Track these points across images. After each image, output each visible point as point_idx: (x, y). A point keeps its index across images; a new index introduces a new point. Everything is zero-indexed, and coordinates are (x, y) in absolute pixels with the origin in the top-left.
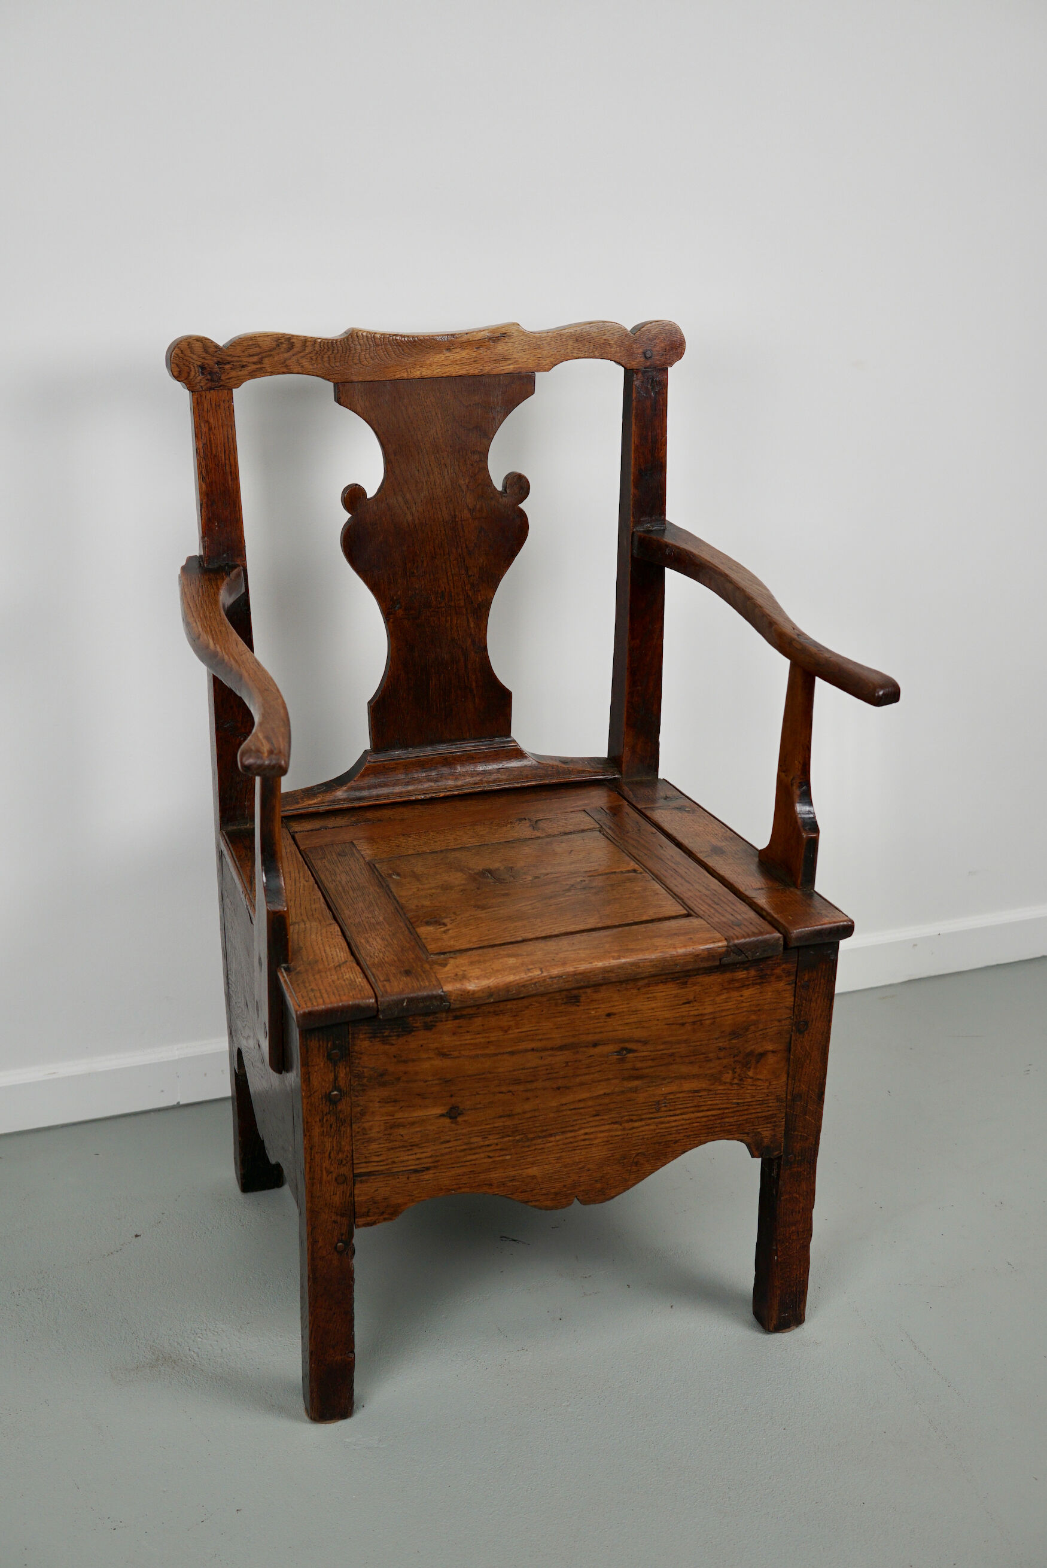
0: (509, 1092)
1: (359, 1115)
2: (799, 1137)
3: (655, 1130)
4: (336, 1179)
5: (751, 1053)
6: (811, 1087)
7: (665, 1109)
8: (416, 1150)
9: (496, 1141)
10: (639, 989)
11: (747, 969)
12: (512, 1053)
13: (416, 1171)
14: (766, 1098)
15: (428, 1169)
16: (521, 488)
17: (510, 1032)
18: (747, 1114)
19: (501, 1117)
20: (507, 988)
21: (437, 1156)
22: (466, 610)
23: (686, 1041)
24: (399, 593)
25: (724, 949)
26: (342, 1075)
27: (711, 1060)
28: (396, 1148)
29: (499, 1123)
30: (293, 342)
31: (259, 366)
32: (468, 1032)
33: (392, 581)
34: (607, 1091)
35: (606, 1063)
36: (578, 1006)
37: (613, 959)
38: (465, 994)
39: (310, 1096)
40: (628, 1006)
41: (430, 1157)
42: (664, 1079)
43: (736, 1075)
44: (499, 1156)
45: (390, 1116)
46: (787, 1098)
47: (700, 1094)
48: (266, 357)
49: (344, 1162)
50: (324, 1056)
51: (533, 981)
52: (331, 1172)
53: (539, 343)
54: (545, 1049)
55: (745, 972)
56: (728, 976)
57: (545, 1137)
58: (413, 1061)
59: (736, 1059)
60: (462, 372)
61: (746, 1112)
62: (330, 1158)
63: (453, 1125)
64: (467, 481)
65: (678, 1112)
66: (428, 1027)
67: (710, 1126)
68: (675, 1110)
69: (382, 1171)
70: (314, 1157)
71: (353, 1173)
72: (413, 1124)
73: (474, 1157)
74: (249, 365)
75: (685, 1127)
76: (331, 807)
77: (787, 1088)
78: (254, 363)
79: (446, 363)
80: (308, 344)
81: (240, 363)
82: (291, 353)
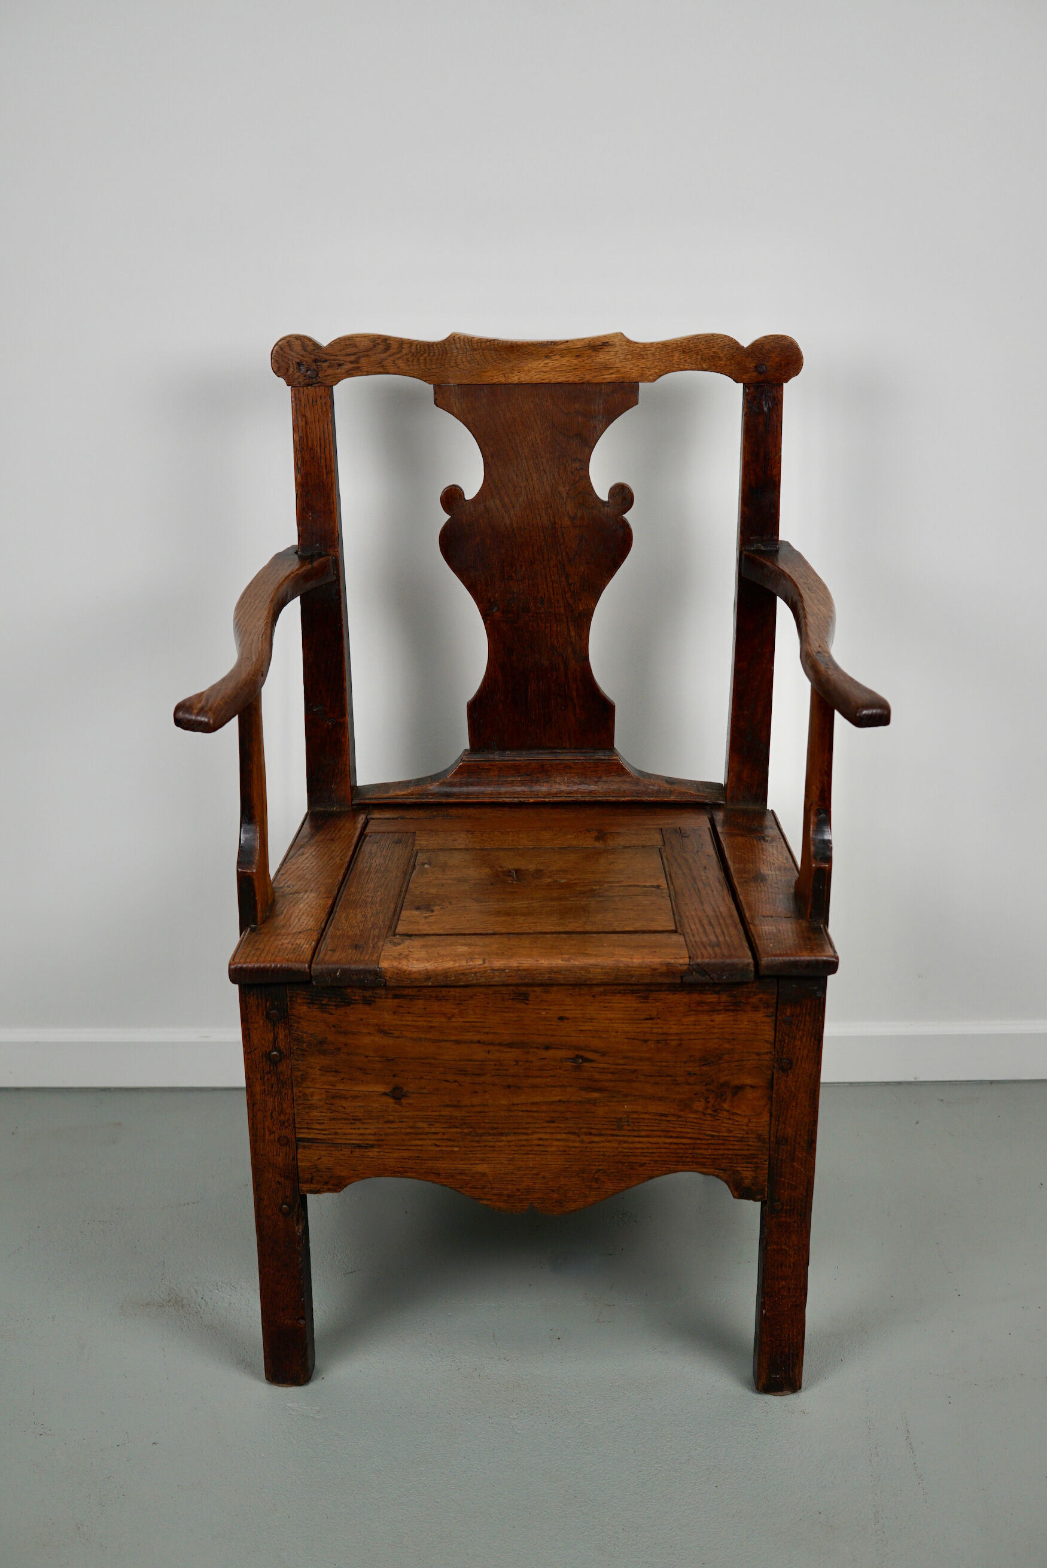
0: (455, 1081)
1: (299, 1079)
2: (786, 1184)
3: (618, 1148)
4: (279, 1140)
5: (725, 1084)
6: (798, 1132)
7: (627, 1128)
8: (358, 1125)
9: (443, 1130)
10: (594, 996)
11: (717, 993)
12: (458, 1042)
13: (359, 1146)
14: (746, 1136)
15: (372, 1146)
16: (624, 499)
17: (453, 1020)
18: (725, 1150)
19: (448, 1106)
20: (446, 974)
21: (381, 1135)
22: (567, 618)
23: (649, 1059)
24: (496, 595)
25: (685, 967)
26: (281, 1036)
27: (678, 1084)
28: (338, 1119)
29: (446, 1112)
30: (390, 344)
31: (356, 365)
32: (409, 1013)
33: (489, 583)
34: (563, 1098)
35: (560, 1068)
36: (527, 1004)
37: (562, 961)
38: (401, 974)
39: (250, 1053)
40: (583, 1012)
41: (375, 1134)
42: (626, 1096)
43: (710, 1105)
44: (447, 1146)
45: (332, 1085)
46: (770, 1139)
47: (668, 1119)
48: (363, 357)
49: (286, 1124)
50: (263, 1014)
51: (473, 970)
52: (274, 1132)
53: (643, 353)
54: (492, 1044)
55: (716, 995)
56: (696, 997)
57: (495, 1135)
58: (354, 1034)
59: (708, 1087)
60: (561, 379)
61: (722, 1147)
62: (272, 1117)
63: (397, 1106)
64: (567, 488)
65: (643, 1133)
66: (368, 1002)
67: (680, 1155)
68: (639, 1131)
69: (324, 1140)
70: (257, 1114)
71: (296, 1138)
72: (355, 1097)
73: (420, 1143)
74: (347, 363)
75: (651, 1151)
76: (418, 800)
77: (770, 1128)
78: (351, 362)
79: (545, 370)
80: (404, 346)
81: (337, 361)
82: (388, 353)
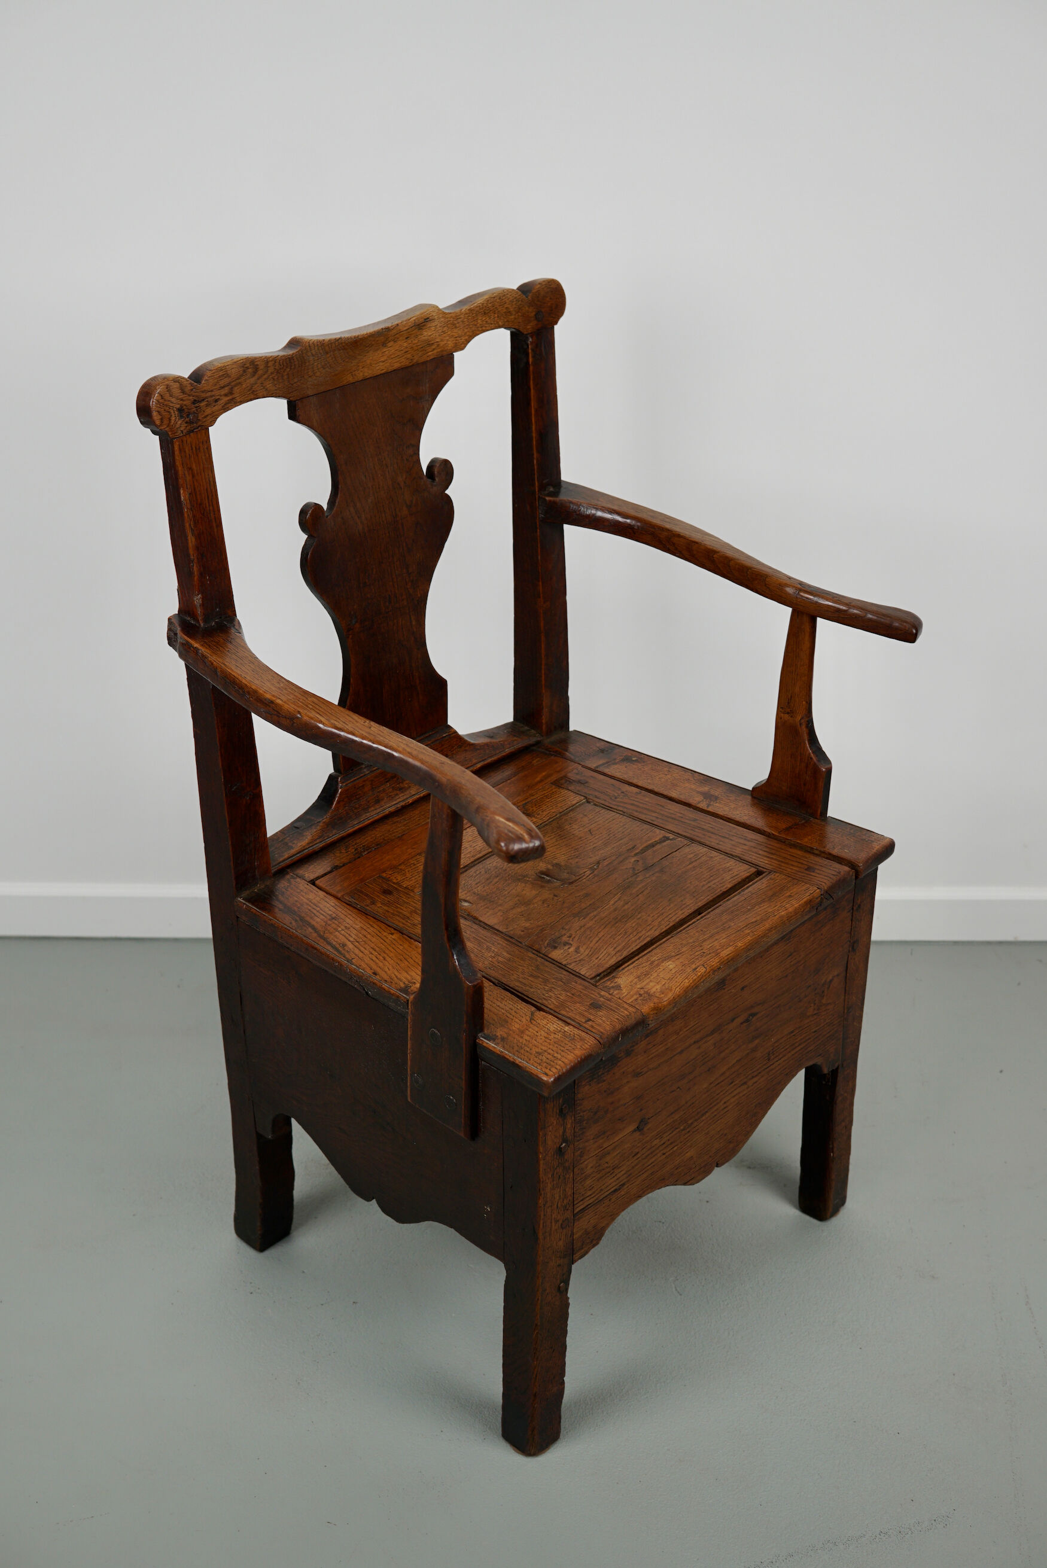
0: (678, 1088)
1: (579, 1158)
2: (849, 1043)
3: (767, 1078)
4: (561, 1226)
5: (825, 983)
6: (857, 996)
7: (772, 1058)
8: (616, 1172)
9: (668, 1138)
10: (761, 957)
12: (682, 1052)
13: (615, 1191)
14: (833, 1018)
15: (624, 1185)
16: (447, 473)
17: (681, 1033)
19: (672, 1114)
20: (685, 992)
21: (630, 1170)
22: (409, 608)
23: (787, 991)
24: (355, 607)
25: (818, 896)
26: (569, 1125)
27: (801, 1001)
28: (603, 1176)
29: (671, 1120)
30: (257, 365)
31: (230, 397)
32: (654, 1046)
33: (348, 596)
34: (738, 1058)
35: (739, 1033)
36: (725, 989)
38: (660, 1011)
39: (545, 1156)
41: (626, 1173)
42: (773, 1030)
43: (816, 1006)
44: (670, 1150)
45: (600, 1148)
46: (844, 1011)
47: (794, 1034)
48: (235, 386)
49: (567, 1206)
50: (556, 1114)
52: (558, 1221)
53: (455, 322)
54: (702, 1039)
56: (814, 920)
57: (699, 1119)
58: (618, 1089)
59: (816, 992)
60: (396, 366)
62: (558, 1207)
63: (641, 1137)
66: (629, 1053)
68: (779, 1055)
69: (593, 1202)
70: (547, 1212)
71: (574, 1214)
72: (615, 1148)
73: (654, 1159)
74: (222, 397)
77: (844, 1004)
78: (226, 395)
79: (383, 359)
80: (270, 364)
81: (214, 398)
82: (256, 377)
